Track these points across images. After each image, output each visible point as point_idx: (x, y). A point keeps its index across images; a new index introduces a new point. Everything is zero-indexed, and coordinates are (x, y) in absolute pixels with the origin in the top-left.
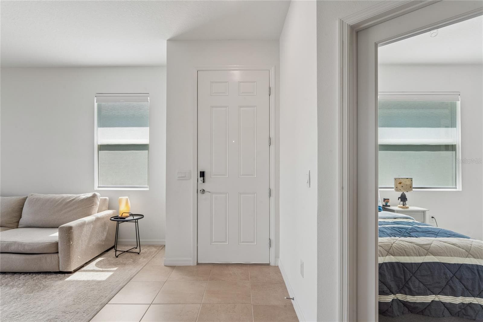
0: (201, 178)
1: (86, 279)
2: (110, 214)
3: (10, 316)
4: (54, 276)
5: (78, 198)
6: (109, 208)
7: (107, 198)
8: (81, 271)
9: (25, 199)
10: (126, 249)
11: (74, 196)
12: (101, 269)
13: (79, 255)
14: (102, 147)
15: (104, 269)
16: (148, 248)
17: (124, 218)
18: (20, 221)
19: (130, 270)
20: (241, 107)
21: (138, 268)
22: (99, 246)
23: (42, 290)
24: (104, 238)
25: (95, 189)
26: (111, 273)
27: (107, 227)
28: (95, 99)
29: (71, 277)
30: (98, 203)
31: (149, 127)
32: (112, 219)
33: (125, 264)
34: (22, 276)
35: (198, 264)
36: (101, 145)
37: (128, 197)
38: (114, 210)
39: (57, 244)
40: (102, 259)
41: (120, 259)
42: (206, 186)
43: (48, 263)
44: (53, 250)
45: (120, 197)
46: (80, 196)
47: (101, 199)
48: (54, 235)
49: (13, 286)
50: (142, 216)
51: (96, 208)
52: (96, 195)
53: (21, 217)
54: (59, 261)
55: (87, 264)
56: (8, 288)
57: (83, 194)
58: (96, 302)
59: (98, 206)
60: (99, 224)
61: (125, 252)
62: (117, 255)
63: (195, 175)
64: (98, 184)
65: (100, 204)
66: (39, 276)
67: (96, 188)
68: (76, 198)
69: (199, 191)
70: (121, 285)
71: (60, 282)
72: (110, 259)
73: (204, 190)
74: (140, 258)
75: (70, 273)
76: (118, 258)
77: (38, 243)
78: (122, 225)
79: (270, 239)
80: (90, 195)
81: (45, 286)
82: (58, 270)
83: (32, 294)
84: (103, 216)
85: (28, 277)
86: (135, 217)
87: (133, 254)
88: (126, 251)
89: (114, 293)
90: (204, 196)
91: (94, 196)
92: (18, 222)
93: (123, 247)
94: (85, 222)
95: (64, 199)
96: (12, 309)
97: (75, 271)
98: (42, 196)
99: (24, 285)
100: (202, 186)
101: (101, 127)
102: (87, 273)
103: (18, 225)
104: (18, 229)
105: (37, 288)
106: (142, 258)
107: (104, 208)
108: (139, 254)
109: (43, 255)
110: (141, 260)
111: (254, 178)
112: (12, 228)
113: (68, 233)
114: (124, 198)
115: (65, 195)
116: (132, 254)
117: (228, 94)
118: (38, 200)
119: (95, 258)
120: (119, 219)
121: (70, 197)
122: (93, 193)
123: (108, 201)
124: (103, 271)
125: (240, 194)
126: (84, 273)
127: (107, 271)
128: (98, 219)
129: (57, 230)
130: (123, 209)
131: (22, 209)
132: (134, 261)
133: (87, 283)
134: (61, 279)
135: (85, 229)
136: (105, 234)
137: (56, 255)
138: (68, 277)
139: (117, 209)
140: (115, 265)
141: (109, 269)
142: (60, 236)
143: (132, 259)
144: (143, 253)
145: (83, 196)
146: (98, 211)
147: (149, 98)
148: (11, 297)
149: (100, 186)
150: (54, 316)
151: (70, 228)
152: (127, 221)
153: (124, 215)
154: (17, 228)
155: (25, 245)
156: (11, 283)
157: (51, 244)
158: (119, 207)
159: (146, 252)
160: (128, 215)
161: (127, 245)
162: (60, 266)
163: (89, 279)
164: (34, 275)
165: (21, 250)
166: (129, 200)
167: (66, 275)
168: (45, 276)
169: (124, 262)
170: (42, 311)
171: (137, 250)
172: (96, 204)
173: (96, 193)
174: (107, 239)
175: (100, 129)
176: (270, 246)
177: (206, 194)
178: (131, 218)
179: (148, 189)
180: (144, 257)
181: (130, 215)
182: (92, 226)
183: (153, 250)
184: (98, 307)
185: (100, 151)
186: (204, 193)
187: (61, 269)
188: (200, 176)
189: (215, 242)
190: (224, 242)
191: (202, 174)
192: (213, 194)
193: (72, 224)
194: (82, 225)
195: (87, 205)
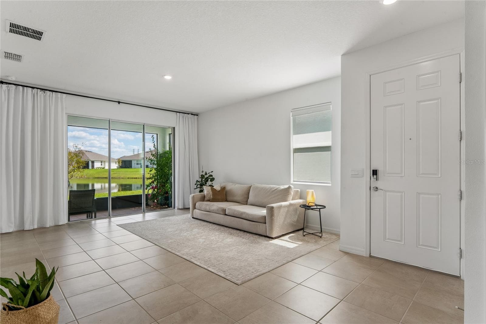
0: (374, 176)
1: (281, 245)
2: (300, 202)
3: (241, 251)
4: (264, 238)
5: (279, 189)
6: (301, 198)
7: (299, 190)
8: (279, 239)
9: (250, 187)
10: (312, 232)
12: (292, 241)
13: (278, 227)
14: (297, 150)
15: (293, 242)
16: (330, 235)
17: (310, 207)
18: (248, 200)
19: (311, 247)
20: (419, 102)
21: (318, 247)
22: (292, 225)
23: (257, 244)
24: (295, 219)
25: (291, 183)
26: (297, 245)
27: (298, 212)
28: (291, 113)
29: (272, 241)
30: (292, 193)
31: (331, 132)
32: (302, 206)
33: (309, 242)
34: (248, 234)
35: (370, 256)
36: (295, 149)
37: (313, 190)
38: (304, 200)
39: (265, 217)
40: (294, 235)
41: (306, 238)
42: (379, 184)
43: (260, 228)
44: (263, 221)
45: (307, 190)
46: (280, 187)
47: (294, 190)
48: (263, 212)
49: (243, 238)
50: (324, 207)
51: (291, 197)
52: (291, 187)
54: (266, 229)
55: (283, 235)
56: (241, 238)
57: (282, 186)
58: (284, 258)
59: (292, 195)
60: (292, 208)
61: (310, 234)
62: (304, 235)
63: (369, 173)
64: (294, 179)
65: (293, 193)
66: (256, 236)
68: (278, 188)
69: (372, 188)
70: (303, 254)
71: (266, 242)
72: (299, 236)
73: (377, 188)
74: (321, 241)
75: (272, 238)
76: (304, 237)
78: (310, 212)
79: (460, 249)
80: (286, 186)
81: (258, 242)
82: (266, 235)
83: (252, 245)
84: (295, 203)
85: (251, 235)
86: (318, 207)
87: (317, 237)
88: (312, 233)
89: (297, 257)
90: (377, 193)
91: (289, 187)
92: (247, 201)
93: (311, 231)
94: (282, 205)
95: (272, 188)
96: (242, 249)
97: (276, 238)
98: (260, 185)
99: (248, 239)
100: (374, 184)
101: (295, 134)
102: (282, 241)
103: (247, 203)
104: (247, 205)
105: (254, 242)
106: (323, 241)
107: (297, 197)
108: (321, 237)
109: (258, 223)
110: (322, 242)
111: (438, 177)
112: (244, 204)
113: (271, 210)
114: (311, 191)
115: (272, 186)
116: (315, 236)
117: (403, 91)
119: (289, 233)
120: (307, 207)
121: (275, 187)
122: (289, 185)
123: (300, 193)
124: (292, 242)
125: (419, 194)
126: (281, 241)
127: (295, 243)
128: (291, 205)
129: (265, 209)
130: (310, 199)
131: (249, 192)
132: (316, 242)
133: (282, 247)
134: (267, 241)
135: (282, 210)
136: (297, 217)
137: (265, 224)
138: (271, 240)
140: (301, 241)
141: (297, 242)
142: (267, 213)
143: (314, 239)
144: (325, 238)
145: (282, 187)
146: (292, 199)
147: (331, 106)
148: (242, 243)
149: (294, 180)
150: (261, 259)
151: (272, 208)
152: (312, 209)
153: (310, 204)
155: (249, 215)
156: (243, 236)
157: (262, 217)
158: (307, 198)
159: (327, 238)
160: (314, 204)
161: (313, 230)
162: (267, 232)
163: (283, 245)
164: (254, 235)
165: (247, 218)
166: (314, 192)
167: (270, 239)
168: (259, 237)
169: (308, 240)
170: (255, 254)
171: (320, 235)
172: (291, 193)
173: (291, 186)
174: (298, 221)
175: (295, 136)
176: (461, 256)
177: (379, 191)
178: (316, 207)
179: (330, 185)
180: (324, 241)
181: (315, 205)
182: (287, 209)
183: (333, 237)
184: (285, 262)
185: (294, 154)
186: (377, 190)
187: (268, 235)
188: (373, 175)
189: (388, 239)
190: (399, 241)
191: (375, 172)
192: (386, 191)
193: (274, 205)
194: (280, 207)
195: (285, 194)
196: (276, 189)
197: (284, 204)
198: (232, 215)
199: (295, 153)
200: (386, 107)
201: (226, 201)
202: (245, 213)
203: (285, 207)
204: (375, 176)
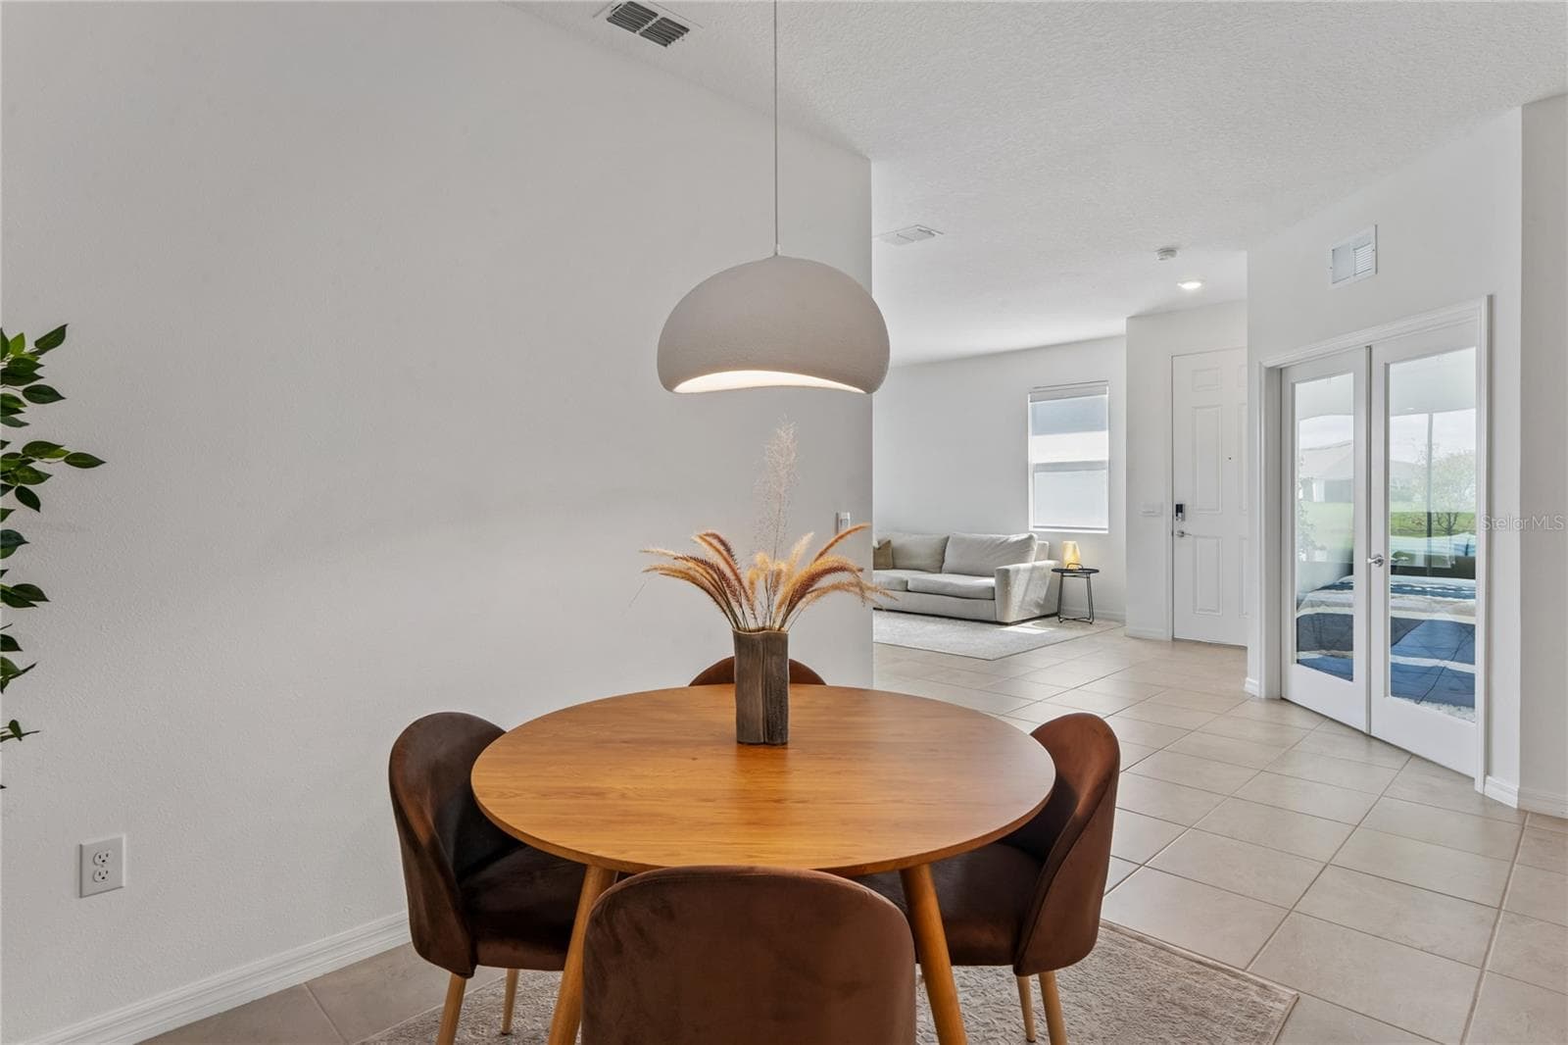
0: (1178, 514)
1: (1024, 632)
2: (1051, 565)
4: (990, 625)
5: (1008, 541)
6: (1052, 557)
7: (1047, 542)
9: (947, 539)
10: (1076, 616)
11: (1004, 537)
12: (1039, 627)
13: (1016, 609)
14: (1040, 468)
16: (1106, 622)
17: (1070, 571)
18: (944, 564)
21: (1089, 633)
22: (1038, 603)
24: (1043, 594)
27: (1047, 581)
28: (1029, 396)
29: (1007, 629)
30: (1036, 548)
32: (1054, 570)
33: (1072, 628)
35: (1174, 639)
36: (1036, 464)
37: (1074, 542)
38: (1056, 560)
39: (993, 588)
40: (1042, 620)
41: (1063, 624)
42: (1186, 526)
43: (984, 609)
44: (990, 596)
45: (1063, 542)
46: (1010, 538)
47: (1039, 544)
48: (991, 581)
50: (1096, 572)
51: (1033, 555)
52: (1033, 537)
53: (943, 561)
54: (995, 609)
55: (1025, 621)
56: (951, 626)
57: (1014, 536)
59: (1036, 551)
60: (1036, 575)
61: (1072, 619)
62: (1060, 622)
63: (1170, 510)
64: (1035, 524)
65: (1038, 549)
66: (976, 624)
67: (1031, 529)
68: (1005, 540)
69: (1176, 533)
72: (1049, 622)
73: (1182, 533)
75: (1007, 624)
77: (974, 587)
78: (1068, 580)
80: (1024, 536)
82: (994, 620)
83: (976, 632)
84: (1042, 566)
87: (1084, 624)
90: (1183, 540)
91: (1031, 538)
92: (941, 567)
93: (1072, 614)
94: (1020, 568)
95: (993, 540)
97: (1014, 624)
98: (967, 535)
100: (1179, 526)
101: (1037, 435)
102: (1025, 628)
104: (944, 574)
106: (1095, 631)
107: (1042, 556)
108: (1091, 624)
109: (981, 600)
110: (1093, 629)
112: (935, 573)
113: (1005, 577)
114: (1070, 544)
115: (993, 536)
116: (1081, 623)
118: (963, 540)
119: (1032, 618)
120: (1064, 572)
121: (1000, 538)
122: (1027, 535)
123: (1048, 547)
125: (1242, 539)
126: (1020, 627)
128: (1034, 569)
129: (995, 576)
130: (1071, 557)
131: (944, 552)
134: (995, 629)
135: (1021, 576)
136: (1047, 588)
137: (993, 601)
138: (1005, 628)
139: (1060, 559)
140: (1056, 627)
142: (998, 581)
143: (1080, 628)
144: (1098, 625)
145: (1014, 538)
146: (1036, 558)
149: (1037, 526)
151: (1007, 571)
152: (1075, 576)
153: (1071, 567)
154: (940, 572)
155: (960, 587)
157: (987, 590)
158: (1063, 557)
159: (1102, 624)
160: (1077, 567)
162: (996, 615)
163: (1027, 632)
164: (970, 622)
165: (957, 592)
166: (1077, 546)
167: (1003, 626)
168: (981, 624)
171: (1090, 620)
172: (1033, 548)
173: (1032, 535)
174: (1047, 599)
175: (1036, 438)
177: (1186, 537)
179: (1107, 532)
180: (1098, 629)
182: (1029, 575)
185: (1035, 474)
186: (1183, 536)
187: (999, 619)
188: (1177, 512)
189: (1200, 610)
190: (1214, 611)
191: (1179, 508)
192: (1195, 537)
193: (1011, 567)
194: (1018, 571)
195: (1022, 549)
196: (1002, 543)
197: (1022, 566)
198: (924, 590)
199: (1037, 472)
200: (1196, 408)
201: (894, 567)
202: (951, 584)
203: (1025, 570)
204: (1180, 514)
